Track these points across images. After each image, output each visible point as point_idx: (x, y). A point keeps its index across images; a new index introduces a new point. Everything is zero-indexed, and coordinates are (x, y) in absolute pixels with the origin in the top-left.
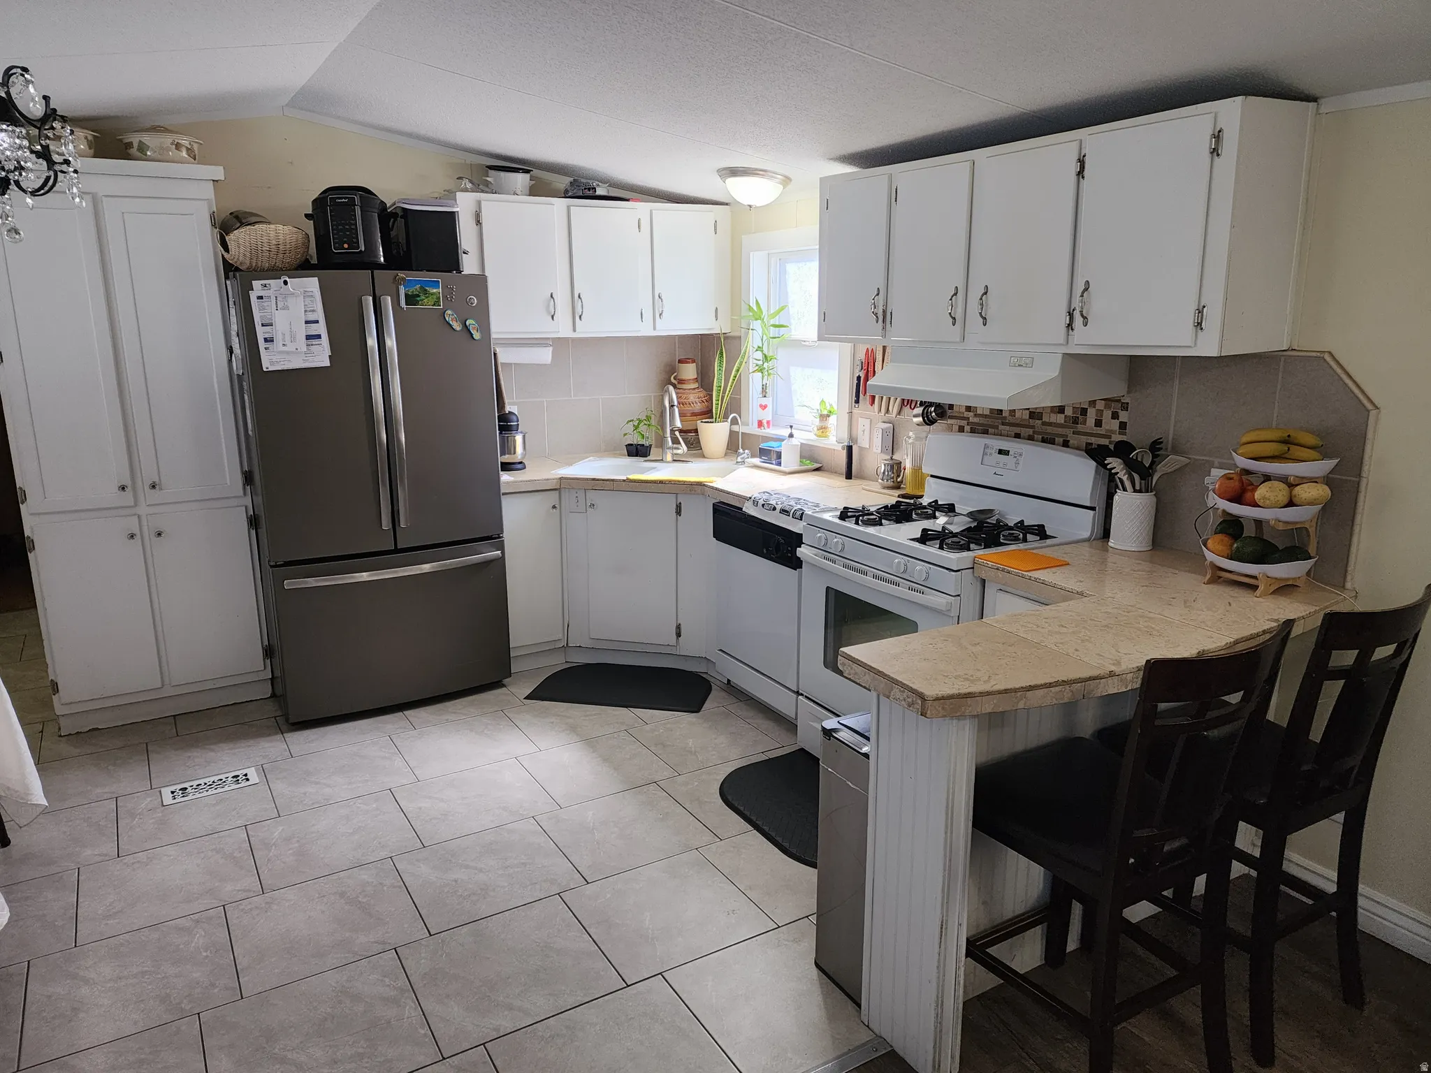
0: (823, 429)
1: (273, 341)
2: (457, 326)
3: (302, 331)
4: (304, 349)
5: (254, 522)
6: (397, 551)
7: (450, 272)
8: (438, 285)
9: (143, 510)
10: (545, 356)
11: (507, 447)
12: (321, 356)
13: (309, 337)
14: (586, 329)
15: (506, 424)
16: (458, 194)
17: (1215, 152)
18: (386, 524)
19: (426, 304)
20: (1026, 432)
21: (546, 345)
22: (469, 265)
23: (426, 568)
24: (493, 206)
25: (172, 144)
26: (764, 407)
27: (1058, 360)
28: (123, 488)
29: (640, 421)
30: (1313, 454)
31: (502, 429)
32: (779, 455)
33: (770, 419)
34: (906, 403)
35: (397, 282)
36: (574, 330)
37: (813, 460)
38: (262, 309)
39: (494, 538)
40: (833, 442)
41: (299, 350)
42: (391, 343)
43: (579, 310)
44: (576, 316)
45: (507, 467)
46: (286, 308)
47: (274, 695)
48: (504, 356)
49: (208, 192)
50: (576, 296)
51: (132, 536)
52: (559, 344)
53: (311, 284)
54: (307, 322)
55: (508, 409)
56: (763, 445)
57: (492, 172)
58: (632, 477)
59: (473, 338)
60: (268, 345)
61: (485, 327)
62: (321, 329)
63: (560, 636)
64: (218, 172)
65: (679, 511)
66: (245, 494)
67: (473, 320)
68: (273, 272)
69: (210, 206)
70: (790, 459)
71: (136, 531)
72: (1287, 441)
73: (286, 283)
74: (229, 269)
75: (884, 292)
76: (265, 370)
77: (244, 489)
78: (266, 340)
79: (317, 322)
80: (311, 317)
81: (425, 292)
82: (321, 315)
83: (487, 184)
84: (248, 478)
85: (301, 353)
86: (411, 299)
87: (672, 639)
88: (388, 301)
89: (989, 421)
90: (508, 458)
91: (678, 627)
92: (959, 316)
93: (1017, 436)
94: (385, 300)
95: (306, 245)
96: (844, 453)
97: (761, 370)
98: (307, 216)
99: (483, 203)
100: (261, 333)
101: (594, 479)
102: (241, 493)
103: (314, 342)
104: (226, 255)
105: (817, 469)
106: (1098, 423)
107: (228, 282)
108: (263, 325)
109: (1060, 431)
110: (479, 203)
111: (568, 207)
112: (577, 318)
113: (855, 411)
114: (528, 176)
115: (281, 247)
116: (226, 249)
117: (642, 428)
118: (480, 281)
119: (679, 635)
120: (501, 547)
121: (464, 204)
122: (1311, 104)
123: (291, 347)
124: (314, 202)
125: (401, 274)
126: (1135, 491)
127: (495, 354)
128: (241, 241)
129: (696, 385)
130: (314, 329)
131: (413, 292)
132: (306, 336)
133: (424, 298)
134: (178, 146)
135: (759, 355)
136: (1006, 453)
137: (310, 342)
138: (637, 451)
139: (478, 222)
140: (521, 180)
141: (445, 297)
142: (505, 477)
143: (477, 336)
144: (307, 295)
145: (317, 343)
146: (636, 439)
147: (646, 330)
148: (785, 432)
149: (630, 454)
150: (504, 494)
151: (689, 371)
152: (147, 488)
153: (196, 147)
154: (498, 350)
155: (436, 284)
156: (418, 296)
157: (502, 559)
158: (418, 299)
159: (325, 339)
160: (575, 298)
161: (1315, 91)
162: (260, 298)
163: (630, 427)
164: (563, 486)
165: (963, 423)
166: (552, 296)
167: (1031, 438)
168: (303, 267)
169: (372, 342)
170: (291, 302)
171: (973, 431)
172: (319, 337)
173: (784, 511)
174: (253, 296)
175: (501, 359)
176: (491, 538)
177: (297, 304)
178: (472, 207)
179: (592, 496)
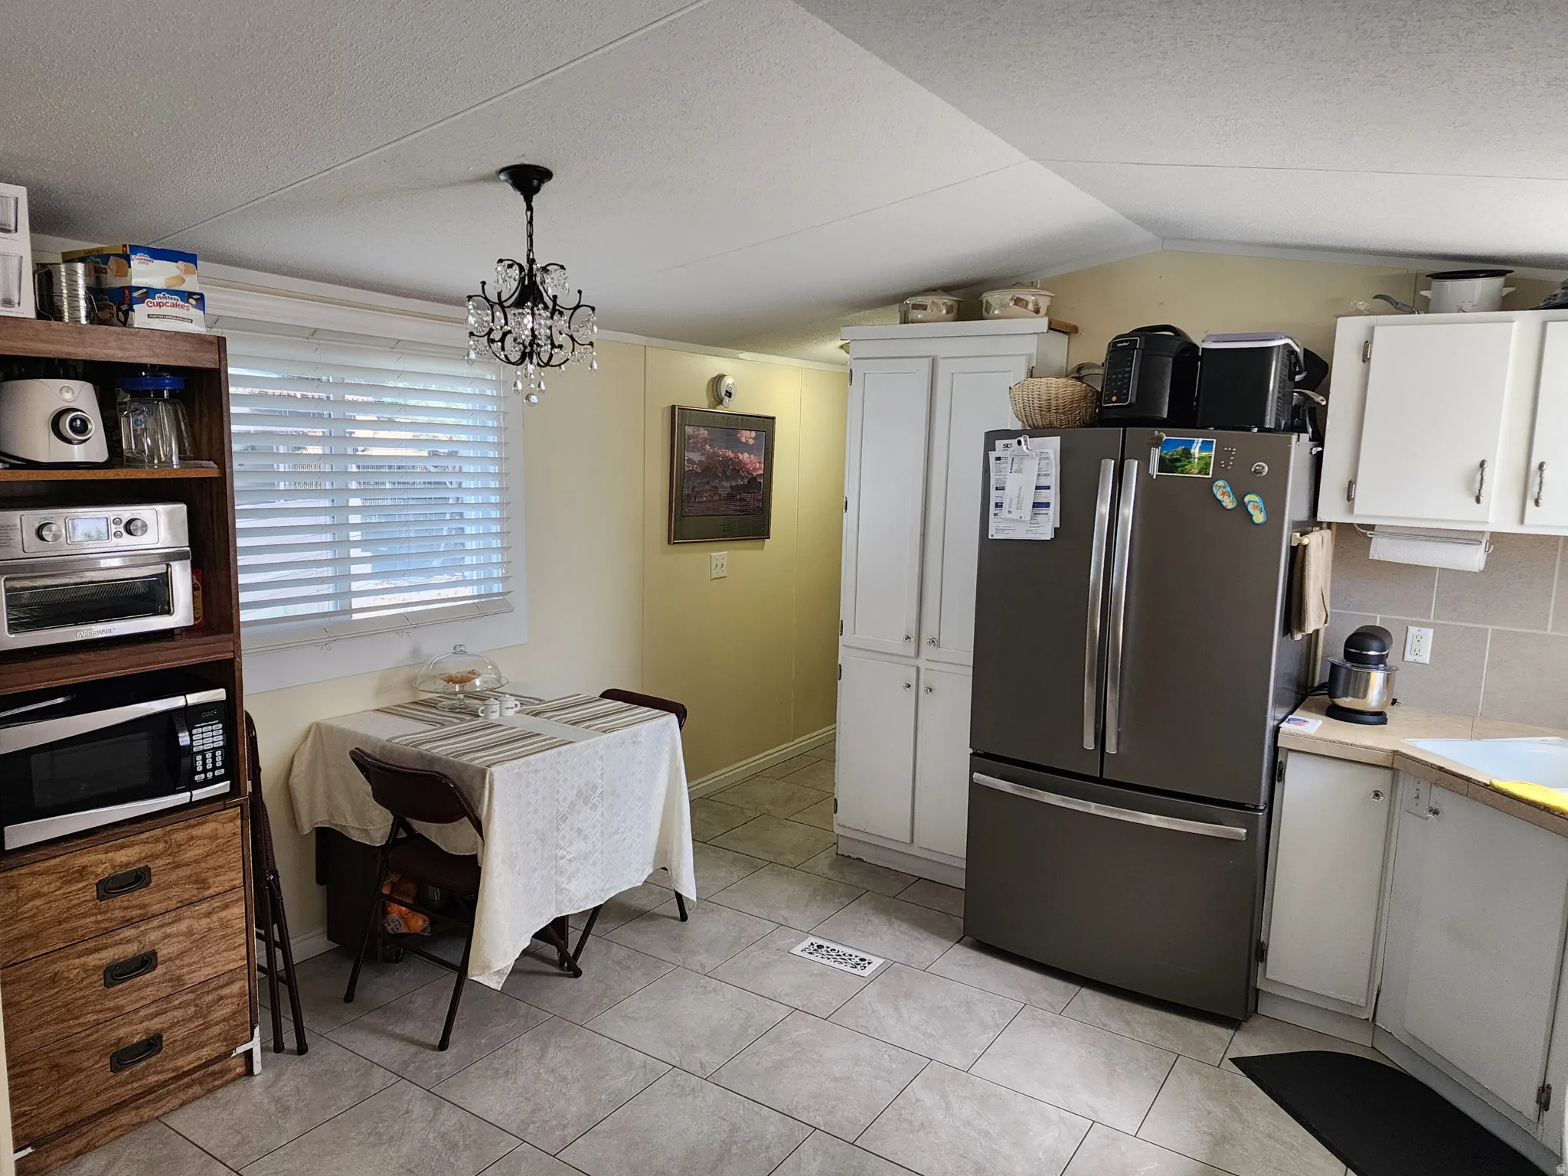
1: (1001, 506)
2: (1229, 503)
3: (1030, 498)
4: (1029, 518)
6: (1100, 780)
8: (1210, 445)
9: (922, 663)
10: (1474, 559)
11: (1352, 684)
12: (1047, 528)
13: (1036, 505)
14: (1543, 521)
15: (1359, 652)
16: (1341, 320)
18: (1089, 743)
19: (1188, 471)
21: (1477, 542)
24: (1392, 331)
25: (1012, 299)
28: (909, 639)
35: (1152, 442)
36: (1521, 522)
38: (999, 471)
41: (1023, 518)
43: (1539, 489)
44: (1527, 498)
45: (1350, 715)
46: (1019, 471)
49: (1032, 347)
50: (1535, 464)
51: (908, 686)
53: (1052, 445)
54: (1038, 488)
57: (1435, 283)
59: (1253, 522)
60: (997, 511)
61: (1274, 505)
62: (1053, 497)
64: (1042, 325)
67: (1257, 494)
69: (1029, 362)
71: (912, 682)
73: (1019, 443)
76: (990, 537)
78: (997, 505)
79: (1048, 488)
80: (1044, 482)
81: (1190, 457)
82: (1053, 480)
85: (1024, 522)
86: (1168, 464)
88: (1133, 465)
90: (1351, 702)
94: (1130, 466)
98: (1102, 365)
99: (1377, 331)
100: (994, 497)
101: (1441, 769)
103: (1043, 510)
108: (997, 489)
110: (1371, 330)
111: (1545, 324)
112: (1530, 503)
114: (1499, 281)
115: (1053, 402)
118: (1281, 442)
121: (1346, 336)
123: (1014, 516)
125: (1159, 433)
130: (1045, 496)
131: (1172, 455)
132: (1034, 503)
133: (1186, 463)
137: (1036, 510)
139: (1366, 358)
140: (1480, 288)
143: (1258, 517)
144: (1046, 457)
145: (1044, 512)
152: (926, 641)
155: (1207, 445)
156: (1178, 460)
158: (1178, 464)
159: (1054, 509)
160: (1531, 471)
162: (998, 459)
164: (1397, 766)
166: (1482, 464)
169: (1103, 511)
170: (1026, 463)
172: (1047, 505)
174: (992, 456)
176: (1240, 806)
177: (1031, 467)
178: (1360, 337)
179: (1441, 797)
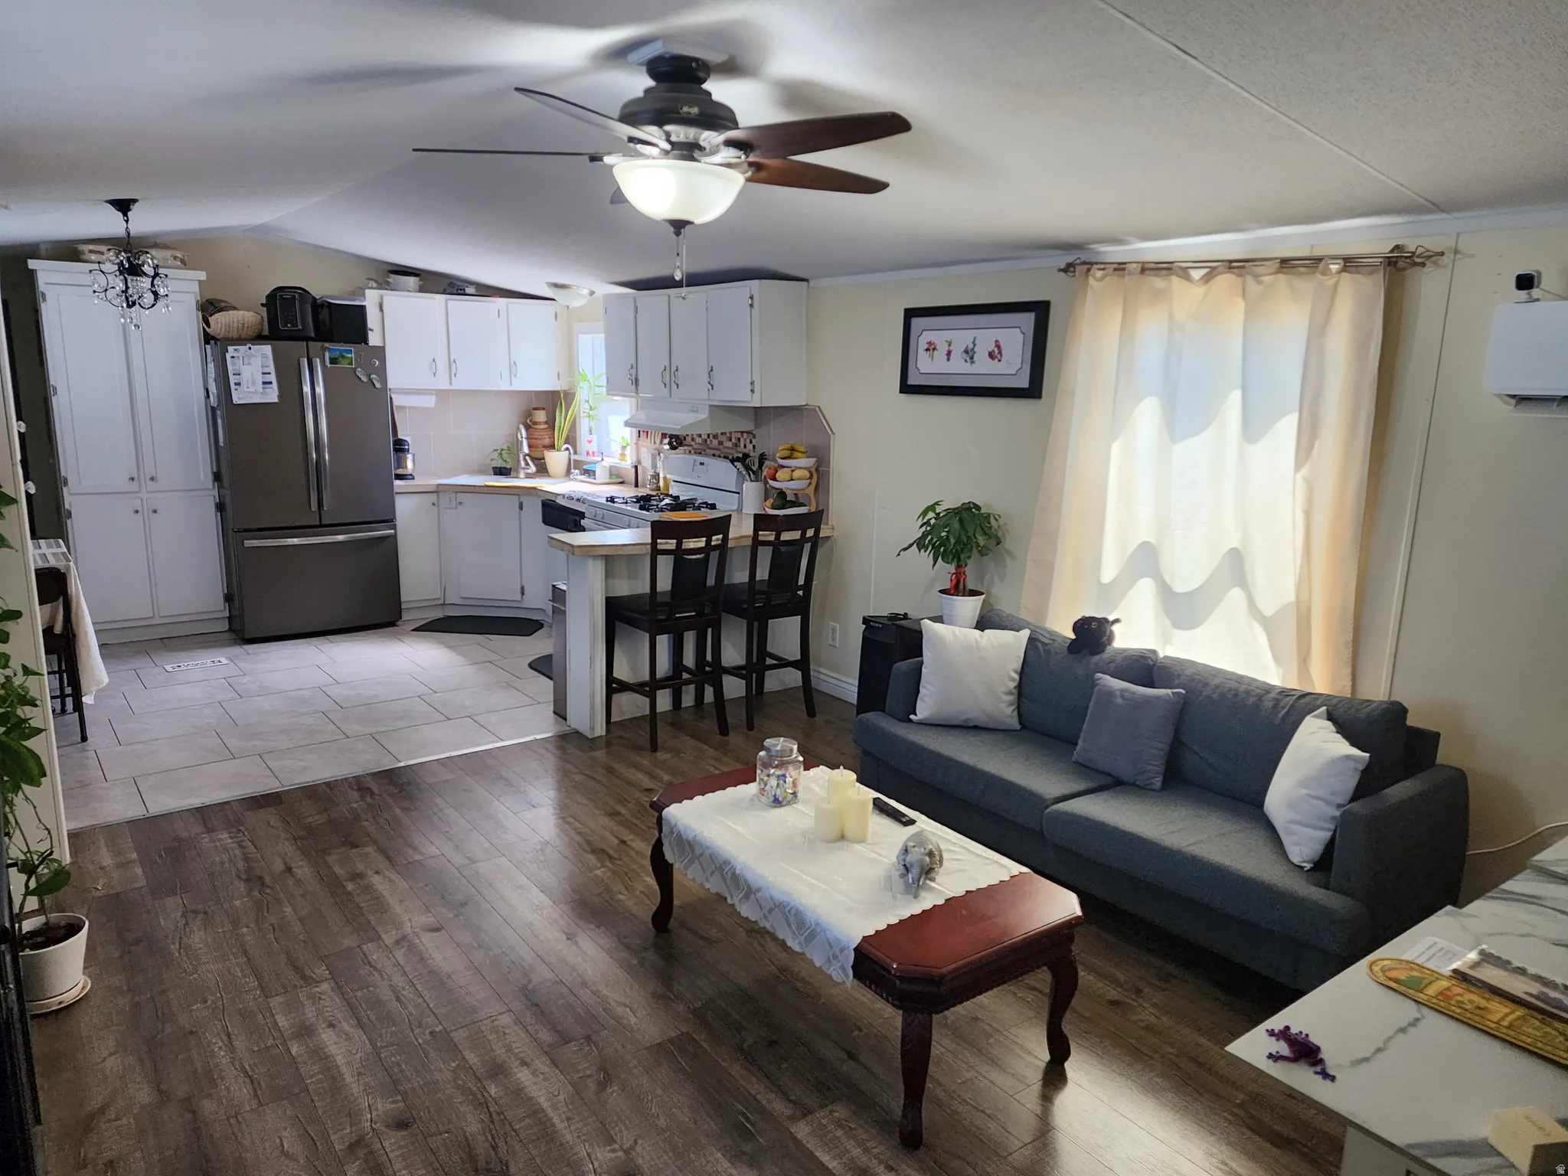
0: (623, 455)
1: (240, 385)
2: (364, 379)
3: (260, 379)
4: (261, 390)
5: (220, 507)
6: (321, 526)
7: (360, 343)
8: (351, 352)
9: (144, 495)
10: (430, 401)
11: (400, 464)
12: (272, 396)
13: (264, 383)
14: (459, 384)
15: (400, 447)
16: (367, 291)
17: (751, 306)
18: (314, 508)
19: (344, 365)
20: (717, 453)
21: (432, 394)
22: (374, 339)
23: (340, 538)
24: (391, 298)
25: (171, 256)
26: (590, 442)
27: (707, 408)
28: (133, 479)
29: (502, 450)
30: (803, 455)
31: (396, 450)
32: (594, 472)
33: (595, 450)
34: (664, 436)
35: (324, 349)
36: (451, 384)
37: (619, 476)
38: (234, 364)
39: (389, 521)
40: (628, 464)
41: (257, 391)
42: (320, 390)
43: (454, 371)
44: (452, 375)
45: (399, 477)
46: (249, 364)
47: (230, 630)
48: (398, 400)
49: (196, 288)
50: (452, 361)
51: (137, 512)
52: (441, 394)
53: (267, 349)
54: (263, 373)
55: (400, 437)
56: (585, 467)
57: (393, 276)
58: (488, 484)
59: (376, 388)
60: (237, 387)
61: (384, 380)
62: (273, 378)
63: (438, 596)
64: (202, 275)
65: (521, 508)
66: (214, 488)
67: (376, 375)
68: (240, 341)
69: (196, 297)
70: (601, 474)
71: (140, 509)
72: (792, 449)
73: (250, 348)
74: (208, 338)
75: (635, 366)
76: (234, 403)
77: (214, 485)
78: (236, 384)
79: (270, 373)
80: (266, 370)
81: (343, 357)
82: (272, 369)
83: (388, 283)
84: (217, 477)
85: (258, 393)
86: (333, 361)
87: (518, 597)
88: (317, 362)
89: (702, 447)
90: (401, 471)
91: (522, 588)
92: (667, 382)
93: (714, 455)
94: (316, 362)
95: (262, 324)
96: (633, 470)
97: (589, 416)
98: (263, 305)
99: (384, 298)
100: (232, 380)
101: (462, 485)
102: (211, 487)
103: (268, 386)
104: (207, 329)
105: (622, 483)
106: (745, 447)
107: (208, 347)
108: (234, 374)
109: (730, 451)
110: (382, 297)
111: (446, 300)
112: (453, 376)
113: (639, 443)
114: (418, 278)
115: (245, 325)
116: (209, 326)
117: (505, 455)
118: (380, 352)
119: (523, 593)
120: (394, 527)
121: (371, 299)
122: (805, 283)
123: (252, 389)
124: (267, 296)
125: (327, 345)
126: (751, 481)
127: (391, 398)
128: (219, 320)
129: (546, 426)
130: (268, 378)
131: (334, 356)
133: (342, 360)
134: (175, 258)
135: (587, 406)
136: (702, 464)
137: (265, 386)
138: (500, 472)
139: (381, 310)
140: (412, 281)
141: (356, 360)
142: (397, 483)
143: (378, 385)
144: (264, 356)
145: (270, 387)
146: (499, 464)
147: (504, 386)
148: (599, 459)
149: (495, 474)
150: (397, 493)
151: (541, 416)
152: (148, 480)
153: (186, 258)
154: (393, 396)
155: (350, 352)
156: (338, 359)
157: (394, 537)
158: (338, 361)
159: (275, 385)
160: (451, 363)
161: (806, 277)
162: (233, 357)
163: (496, 454)
164: (438, 490)
165: (690, 448)
166: (434, 360)
167: (720, 457)
168: (259, 338)
169: (307, 389)
170: (253, 360)
171: (695, 453)
172: (271, 383)
173: (578, 500)
174: (228, 356)
175: (396, 403)
176: (387, 521)
177: (257, 362)
178: (377, 300)
179: (461, 497)
